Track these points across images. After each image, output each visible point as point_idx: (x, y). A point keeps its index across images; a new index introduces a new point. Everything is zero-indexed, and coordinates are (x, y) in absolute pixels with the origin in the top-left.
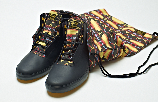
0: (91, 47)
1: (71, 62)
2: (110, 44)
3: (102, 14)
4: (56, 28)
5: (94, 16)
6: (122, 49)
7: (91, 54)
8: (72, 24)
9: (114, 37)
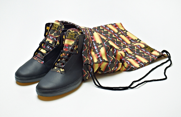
0: (86, 58)
1: (63, 70)
2: (107, 57)
3: (117, 28)
4: (57, 37)
5: (108, 29)
6: (121, 64)
7: (85, 64)
8: (69, 35)
9: (113, 50)
